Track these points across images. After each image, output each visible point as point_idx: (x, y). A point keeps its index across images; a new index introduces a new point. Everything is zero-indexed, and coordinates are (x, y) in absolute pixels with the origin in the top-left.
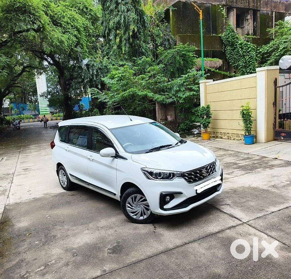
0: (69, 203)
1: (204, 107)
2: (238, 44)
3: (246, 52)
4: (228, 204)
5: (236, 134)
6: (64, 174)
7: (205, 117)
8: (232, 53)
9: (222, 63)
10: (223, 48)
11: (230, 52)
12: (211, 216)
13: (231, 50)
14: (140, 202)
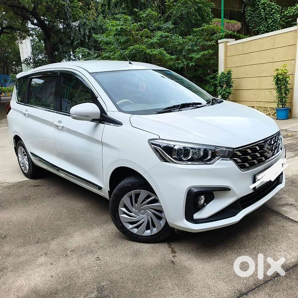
0: (26, 200)
1: (223, 73)
2: (261, 3)
3: (268, 15)
4: (291, 205)
5: (263, 107)
6: (24, 152)
7: (225, 86)
8: (253, 14)
9: (241, 27)
10: (242, 8)
11: (250, 13)
12: (271, 228)
13: (251, 11)
14: (145, 205)
